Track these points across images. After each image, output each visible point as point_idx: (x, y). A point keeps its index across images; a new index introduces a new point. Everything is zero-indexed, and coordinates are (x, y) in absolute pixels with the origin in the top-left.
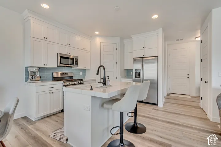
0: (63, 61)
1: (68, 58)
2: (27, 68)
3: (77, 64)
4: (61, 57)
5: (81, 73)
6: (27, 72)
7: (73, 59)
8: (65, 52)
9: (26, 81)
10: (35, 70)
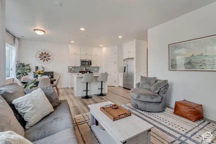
0: (83, 63)
1: (86, 62)
2: (69, 67)
3: (91, 64)
4: (82, 61)
5: (96, 69)
6: (69, 69)
7: (88, 62)
8: (84, 58)
9: (68, 72)
10: (71, 68)
